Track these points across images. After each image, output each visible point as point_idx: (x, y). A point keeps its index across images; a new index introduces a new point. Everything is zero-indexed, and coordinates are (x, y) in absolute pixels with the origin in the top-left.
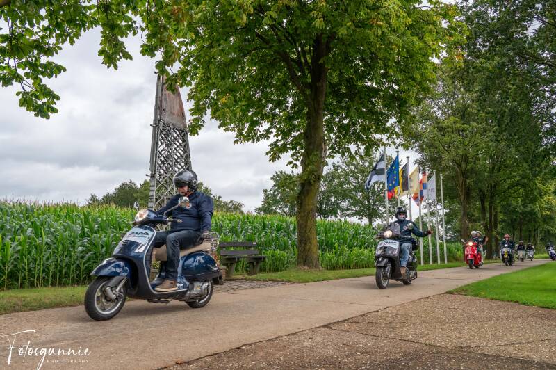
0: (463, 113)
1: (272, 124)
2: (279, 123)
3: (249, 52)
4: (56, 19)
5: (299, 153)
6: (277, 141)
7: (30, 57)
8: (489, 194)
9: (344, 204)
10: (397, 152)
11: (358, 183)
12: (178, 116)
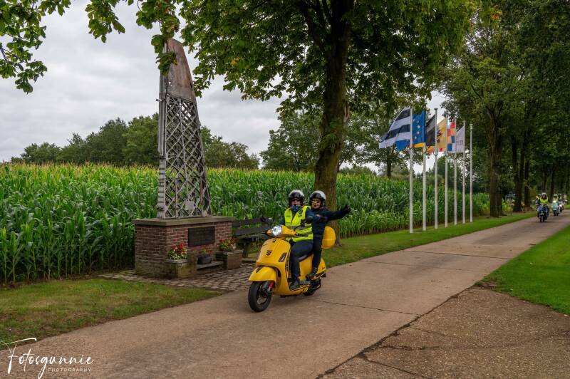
1: (284, 78)
2: (293, 76)
6: (290, 96)
8: (522, 140)
9: (360, 148)
11: (376, 124)
12: (186, 86)
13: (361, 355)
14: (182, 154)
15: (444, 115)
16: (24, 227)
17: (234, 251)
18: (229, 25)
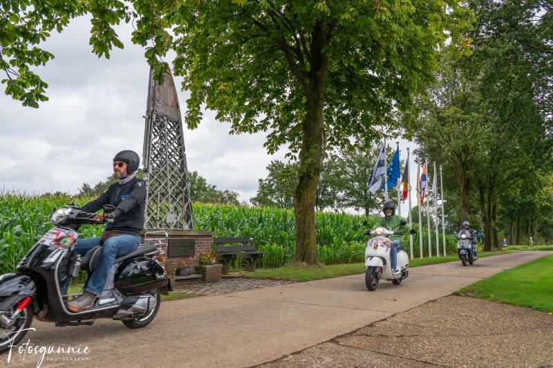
0: (463, 103)
1: (269, 114)
2: (277, 114)
3: (246, 40)
4: (43, 4)
5: (297, 144)
6: (275, 132)
7: (15, 44)
8: (488, 185)
9: (340, 194)
10: (398, 143)
11: (355, 173)
12: (172, 106)
13: (333, 341)
14: (166, 169)
15: (416, 161)
16: (6, 235)
17: (213, 266)
18: (216, 54)
